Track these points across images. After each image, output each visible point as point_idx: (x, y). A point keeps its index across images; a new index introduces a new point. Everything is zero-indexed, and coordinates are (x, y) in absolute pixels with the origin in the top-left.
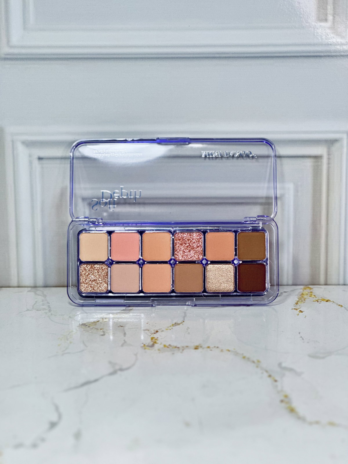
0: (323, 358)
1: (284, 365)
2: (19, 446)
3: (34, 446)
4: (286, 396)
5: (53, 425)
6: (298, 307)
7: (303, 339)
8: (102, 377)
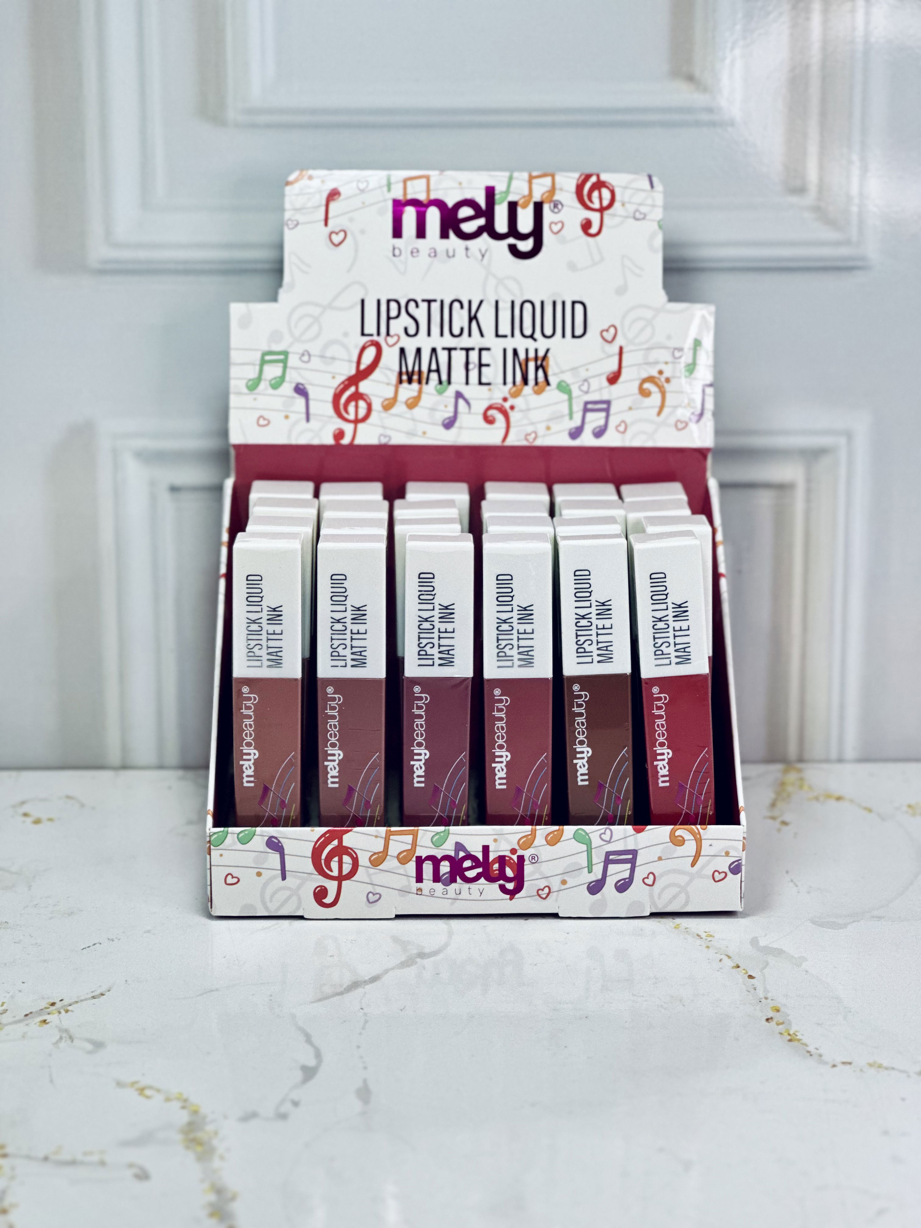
0: (845, 926)
1: (762, 943)
2: (250, 1116)
3: (283, 1116)
4: (778, 1011)
5: (309, 1073)
6: (776, 813)
7: (797, 886)
8: (386, 971)
